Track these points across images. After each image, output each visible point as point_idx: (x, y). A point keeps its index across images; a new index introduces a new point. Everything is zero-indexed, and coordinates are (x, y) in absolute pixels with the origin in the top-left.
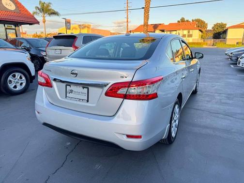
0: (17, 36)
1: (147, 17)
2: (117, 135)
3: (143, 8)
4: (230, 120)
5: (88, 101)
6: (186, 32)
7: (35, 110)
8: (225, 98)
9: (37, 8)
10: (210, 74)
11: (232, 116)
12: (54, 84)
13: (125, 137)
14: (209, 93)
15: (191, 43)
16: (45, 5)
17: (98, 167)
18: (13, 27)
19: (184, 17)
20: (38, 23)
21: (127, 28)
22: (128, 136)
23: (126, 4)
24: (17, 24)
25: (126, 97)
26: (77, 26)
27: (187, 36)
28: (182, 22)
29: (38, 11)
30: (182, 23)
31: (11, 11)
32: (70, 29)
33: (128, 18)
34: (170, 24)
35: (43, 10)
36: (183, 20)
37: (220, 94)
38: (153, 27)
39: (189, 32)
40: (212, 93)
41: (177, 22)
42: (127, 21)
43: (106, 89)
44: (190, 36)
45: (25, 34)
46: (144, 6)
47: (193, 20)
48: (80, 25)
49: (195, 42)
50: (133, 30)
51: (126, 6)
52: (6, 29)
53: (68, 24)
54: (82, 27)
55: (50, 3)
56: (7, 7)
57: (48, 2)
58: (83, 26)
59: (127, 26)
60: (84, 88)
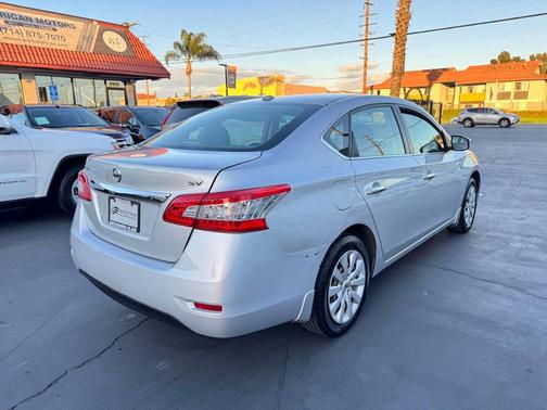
0: (127, 103)
1: (400, 56)
2: (176, 300)
3: (393, 35)
4: (515, 299)
5: (138, 231)
6: (509, 87)
7: (70, 247)
8: (536, 248)
9: (177, 45)
10: (533, 188)
11: (523, 291)
12: (94, 194)
13: (191, 306)
14: (499, 234)
15: (524, 112)
16: (192, 38)
17: (162, 365)
18: (121, 85)
19: (508, 51)
20: (168, 75)
21: (365, 80)
22: (198, 305)
23: (364, 28)
24: (129, 79)
25: (196, 224)
26: (254, 80)
27: (512, 95)
28: (502, 62)
29: (179, 52)
30: (504, 65)
31: (118, 54)
32: (234, 86)
33: (366, 59)
34: (471, 68)
35: (187, 48)
36: (504, 58)
37: (529, 236)
38: (428, 76)
39: (518, 87)
40: (507, 233)
41: (489, 63)
42: (365, 66)
43: (165, 206)
44: (522, 95)
45: (154, 97)
46: (395, 31)
47: (532, 58)
48: (261, 78)
49: (534, 110)
50: (378, 85)
51: (364, 32)
52: (108, 89)
53: (232, 77)
54: (265, 81)
55: (203, 35)
56: (110, 46)
57: (199, 32)
58: (267, 80)
59: (365, 74)
60: (133, 203)
